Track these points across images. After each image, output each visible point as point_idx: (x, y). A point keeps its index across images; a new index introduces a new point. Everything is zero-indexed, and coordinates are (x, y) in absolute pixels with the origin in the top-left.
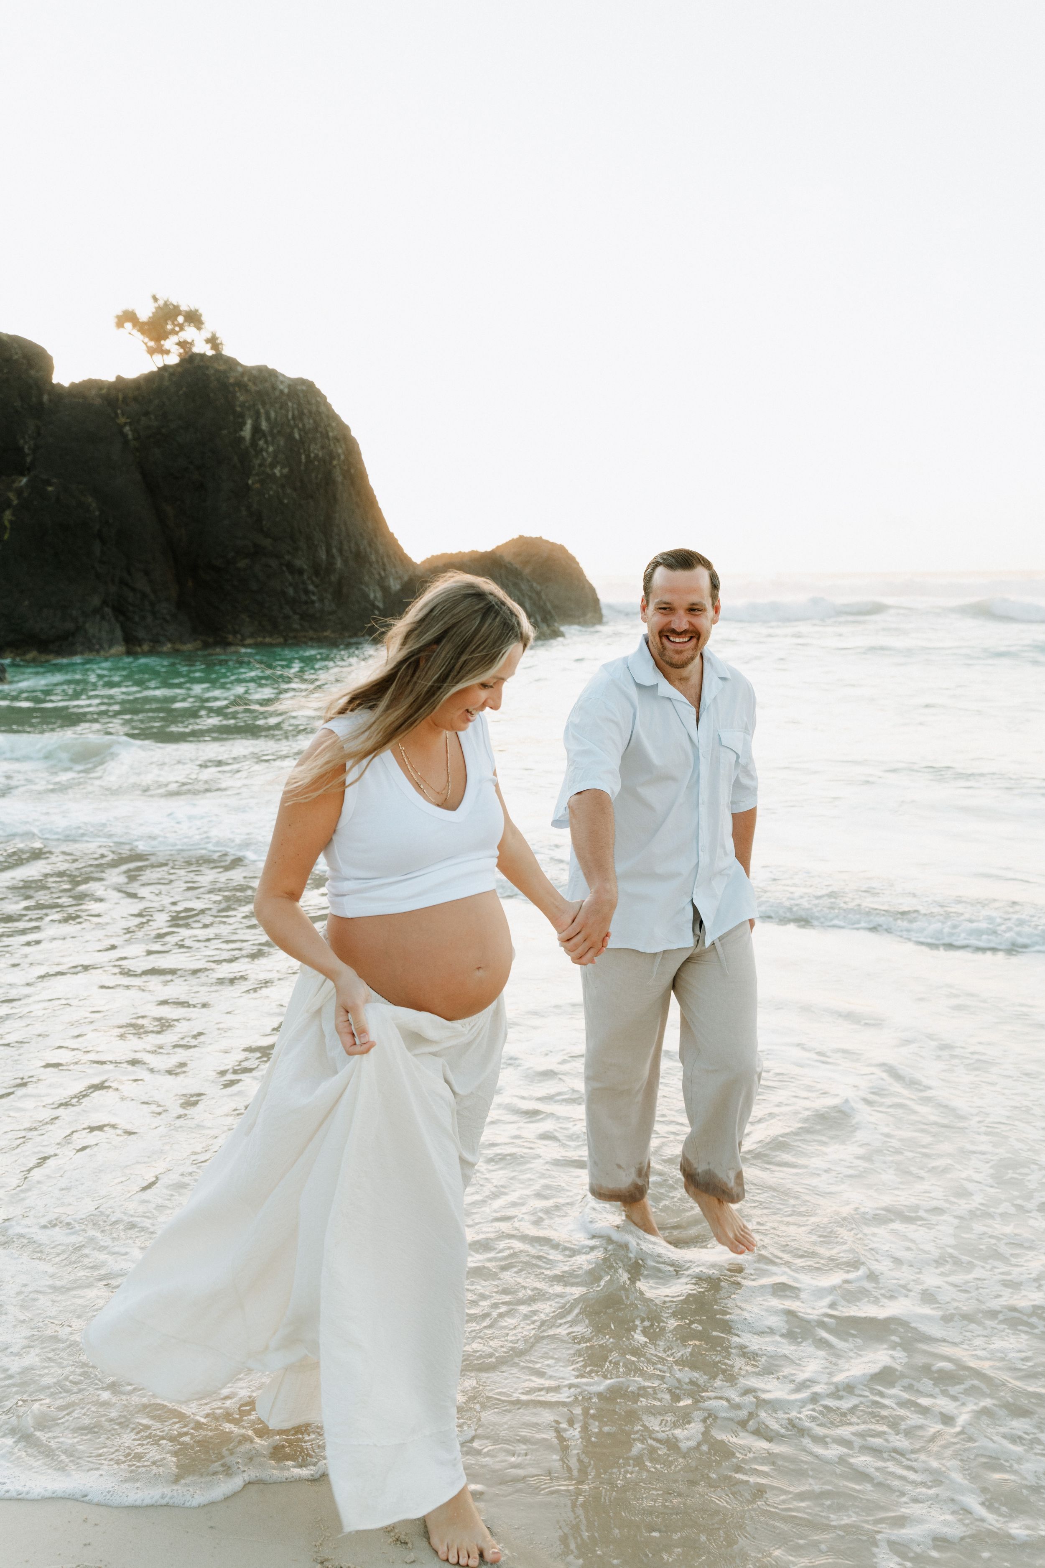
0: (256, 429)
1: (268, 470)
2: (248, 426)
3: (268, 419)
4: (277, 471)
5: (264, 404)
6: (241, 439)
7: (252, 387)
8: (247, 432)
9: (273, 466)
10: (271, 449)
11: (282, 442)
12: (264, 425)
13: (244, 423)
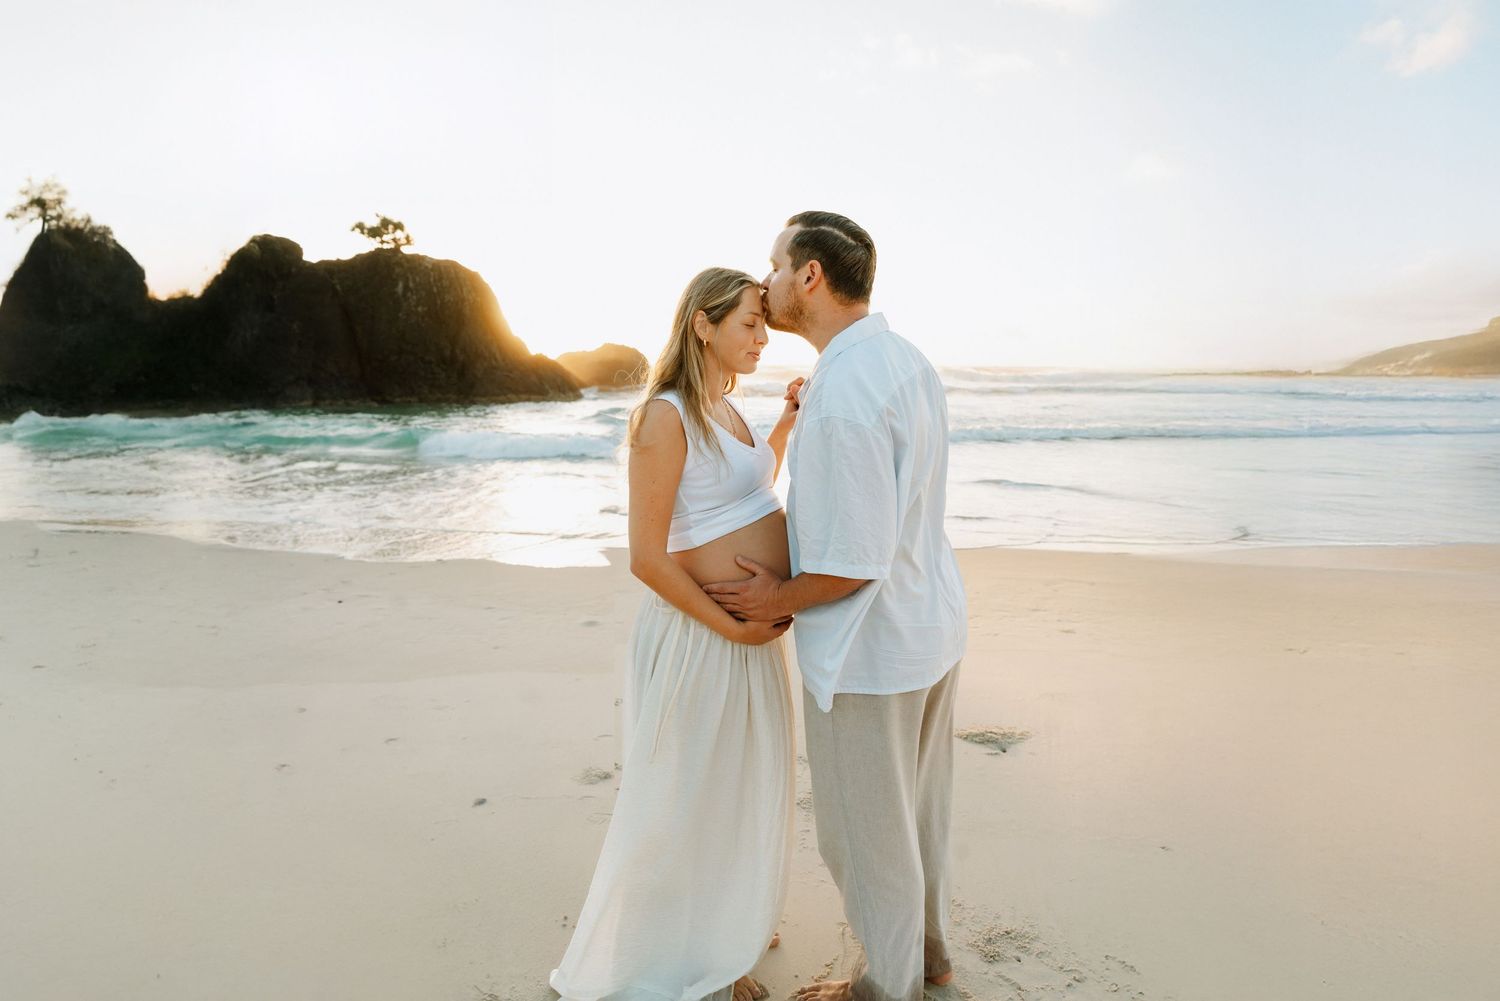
0: (406, 288)
1: (413, 309)
2: (401, 285)
3: (414, 281)
4: (420, 309)
5: (412, 273)
6: (395, 293)
7: (406, 265)
8: (400, 288)
9: (416, 306)
10: (415, 297)
11: (423, 293)
12: (411, 285)
13: (397, 285)
